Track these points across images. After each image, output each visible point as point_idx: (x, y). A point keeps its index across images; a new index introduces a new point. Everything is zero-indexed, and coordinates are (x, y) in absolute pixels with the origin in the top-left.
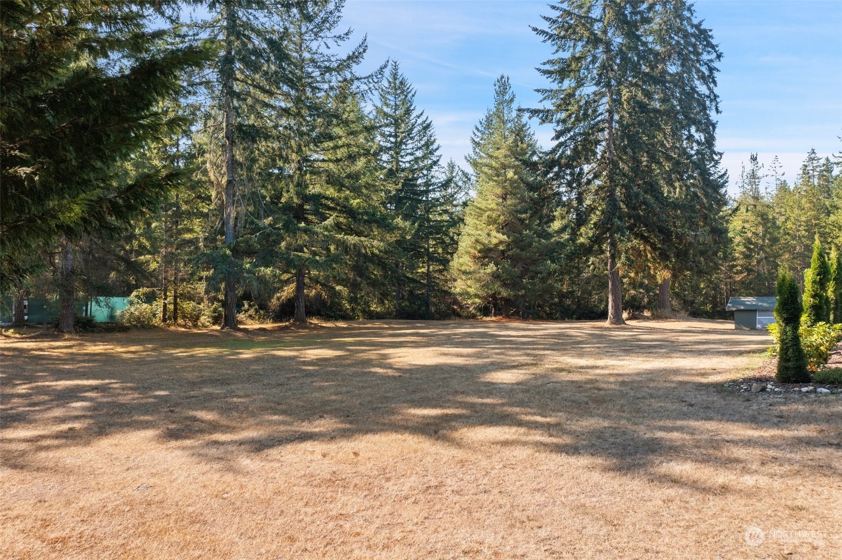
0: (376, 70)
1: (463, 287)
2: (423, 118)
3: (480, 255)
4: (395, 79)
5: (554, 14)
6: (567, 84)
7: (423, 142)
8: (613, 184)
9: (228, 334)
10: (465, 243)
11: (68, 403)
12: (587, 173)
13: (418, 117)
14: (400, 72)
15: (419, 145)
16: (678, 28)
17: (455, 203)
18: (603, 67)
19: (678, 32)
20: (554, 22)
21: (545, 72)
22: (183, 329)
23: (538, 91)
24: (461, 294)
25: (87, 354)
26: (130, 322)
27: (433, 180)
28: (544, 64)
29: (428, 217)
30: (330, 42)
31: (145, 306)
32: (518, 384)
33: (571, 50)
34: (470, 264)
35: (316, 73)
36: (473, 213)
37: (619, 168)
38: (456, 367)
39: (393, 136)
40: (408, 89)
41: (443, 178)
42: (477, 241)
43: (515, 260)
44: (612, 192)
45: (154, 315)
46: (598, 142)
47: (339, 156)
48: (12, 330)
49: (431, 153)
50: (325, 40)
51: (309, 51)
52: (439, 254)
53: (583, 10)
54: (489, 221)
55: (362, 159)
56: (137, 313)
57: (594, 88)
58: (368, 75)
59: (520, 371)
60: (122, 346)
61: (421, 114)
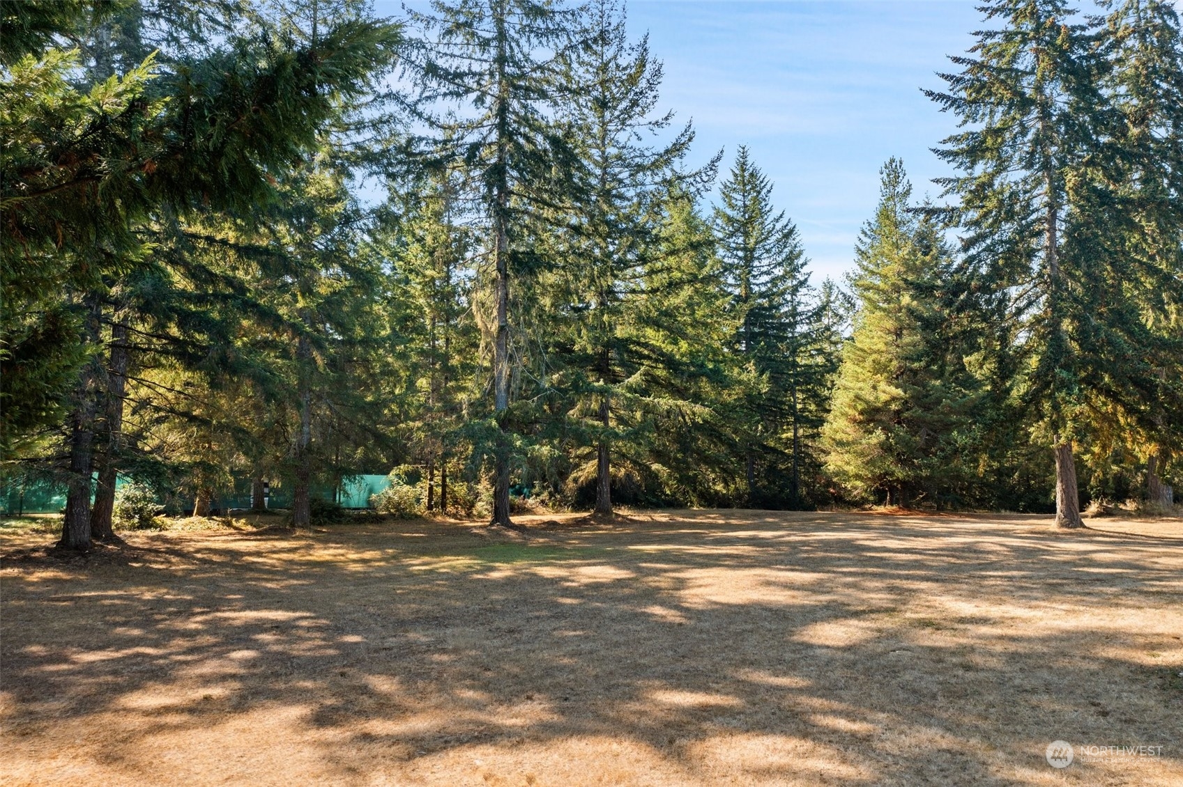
0: (705, 165)
1: (839, 463)
2: (783, 221)
3: (861, 417)
4: (744, 170)
5: (958, 70)
6: (981, 169)
7: (784, 255)
8: (1055, 315)
9: (498, 533)
10: (840, 401)
11: (229, 651)
12: (1017, 299)
13: (777, 220)
14: (750, 161)
15: (780, 259)
16: (1166, 70)
17: (833, 339)
18: (1036, 141)
19: (1167, 78)
20: (958, 80)
21: (945, 154)
22: (452, 521)
23: (937, 181)
24: (837, 474)
25: (309, 563)
26: (387, 509)
27: (800, 309)
28: (945, 142)
29: (794, 361)
30: (643, 131)
31: (406, 488)
32: (848, 649)
33: (987, 119)
34: (848, 430)
35: (625, 175)
36: (852, 356)
37: (1067, 289)
38: (771, 610)
39: (742, 249)
40: (762, 182)
41: (815, 303)
42: (858, 397)
43: (914, 425)
44: (1055, 326)
45: (418, 500)
46: (1031, 254)
47: (656, 285)
48: (243, 521)
49: (796, 269)
50: (636, 129)
51: (615, 143)
52: (810, 412)
53: (1004, 60)
54: (874, 368)
55: (686, 287)
56: (396, 498)
57: (1024, 173)
58: (694, 172)
59: (863, 624)
60: (358, 550)
61: (781, 216)
